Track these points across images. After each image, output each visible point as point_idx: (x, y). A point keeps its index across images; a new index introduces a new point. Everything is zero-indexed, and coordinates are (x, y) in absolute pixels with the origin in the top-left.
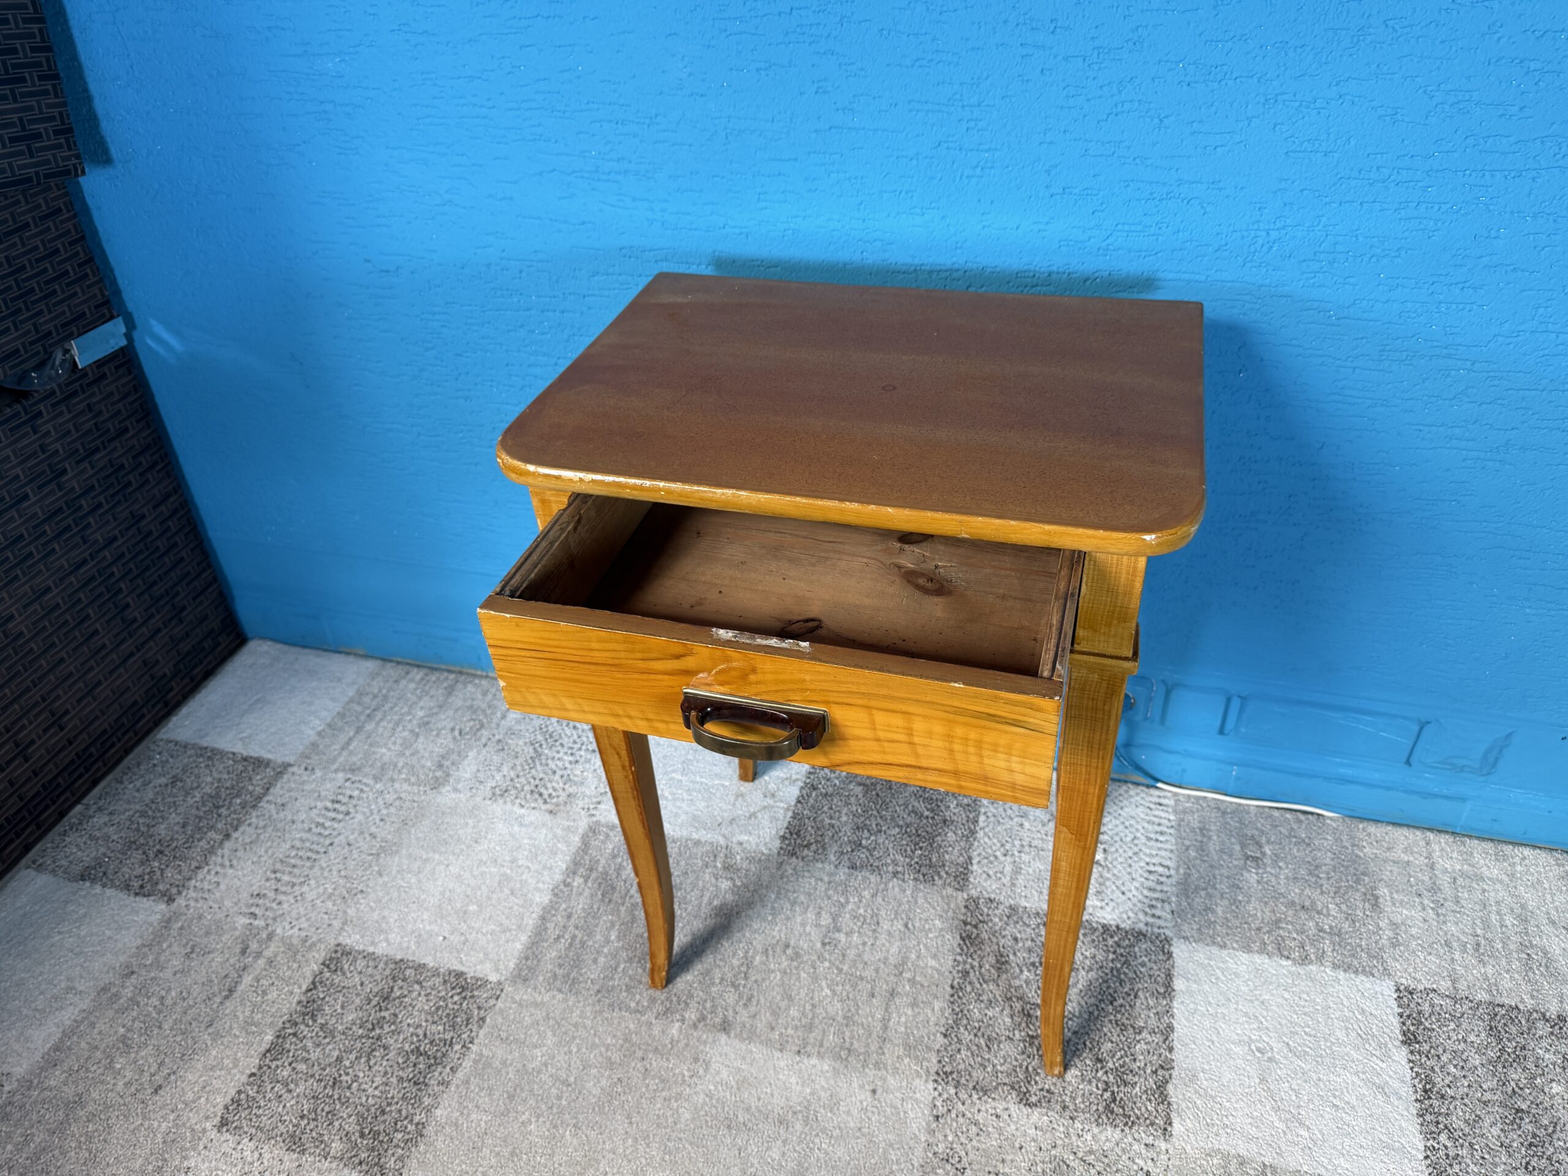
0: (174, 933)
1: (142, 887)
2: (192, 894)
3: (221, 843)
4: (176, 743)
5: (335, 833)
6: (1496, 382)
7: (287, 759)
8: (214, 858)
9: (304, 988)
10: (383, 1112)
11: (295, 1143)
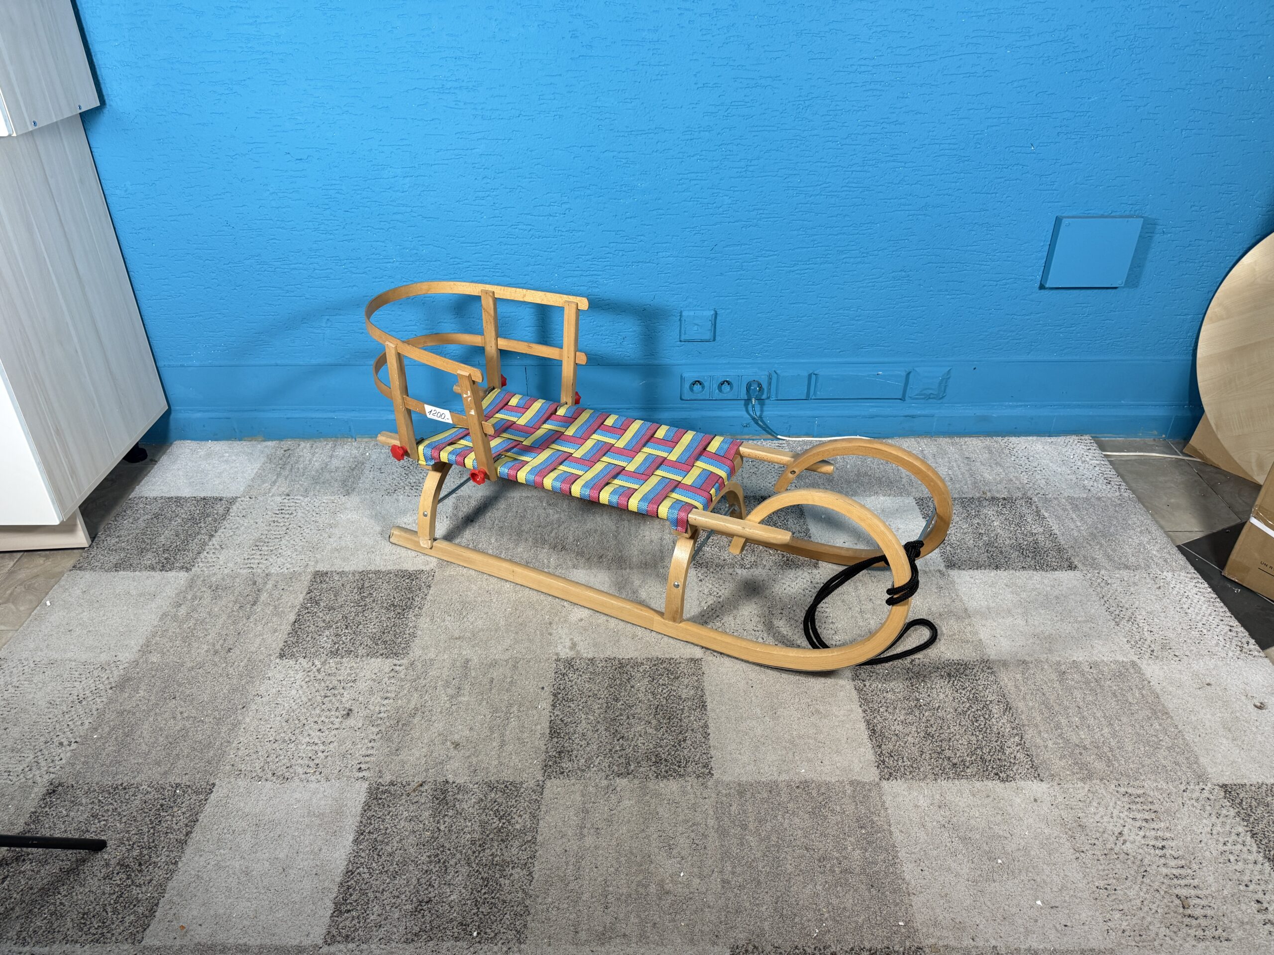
0: (199, 582)
1: (163, 566)
2: (201, 564)
3: (210, 540)
4: (147, 498)
5: (287, 524)
6: (917, 172)
7: (234, 496)
8: (207, 547)
9: (305, 593)
10: (384, 633)
11: (334, 653)
